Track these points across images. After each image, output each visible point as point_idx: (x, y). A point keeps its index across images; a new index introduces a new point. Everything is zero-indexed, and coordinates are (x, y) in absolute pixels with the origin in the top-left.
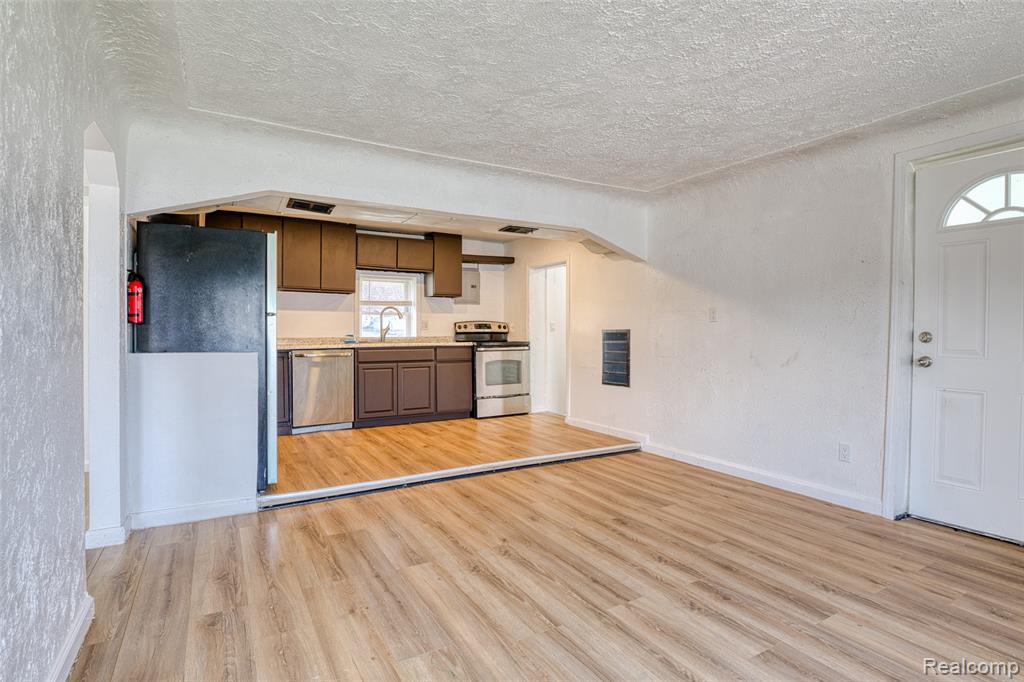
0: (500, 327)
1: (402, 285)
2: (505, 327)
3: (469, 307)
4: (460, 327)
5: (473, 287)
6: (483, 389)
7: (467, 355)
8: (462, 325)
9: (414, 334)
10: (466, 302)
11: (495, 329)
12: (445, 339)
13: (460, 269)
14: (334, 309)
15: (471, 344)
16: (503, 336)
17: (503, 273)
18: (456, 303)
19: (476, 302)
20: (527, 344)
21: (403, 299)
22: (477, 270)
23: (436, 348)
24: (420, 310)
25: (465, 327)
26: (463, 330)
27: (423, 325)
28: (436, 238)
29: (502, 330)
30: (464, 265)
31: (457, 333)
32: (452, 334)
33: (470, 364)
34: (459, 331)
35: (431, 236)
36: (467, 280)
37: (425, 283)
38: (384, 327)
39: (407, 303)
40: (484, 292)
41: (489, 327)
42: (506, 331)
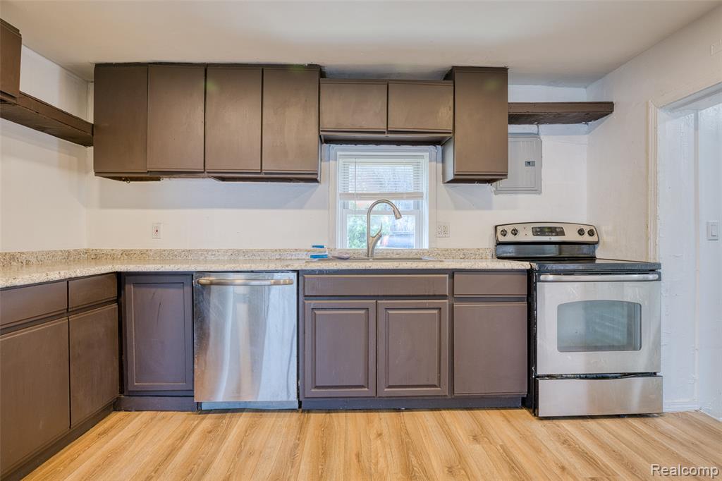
0: (581, 232)
1: (410, 169)
2: (591, 233)
3: (522, 198)
4: (504, 233)
5: (529, 163)
6: (550, 357)
7: (520, 288)
8: (509, 229)
9: (426, 246)
10: (515, 190)
11: (571, 236)
12: (477, 254)
13: (505, 136)
14: (301, 206)
15: (526, 265)
16: (585, 250)
17: (585, 139)
18: (497, 192)
19: (535, 189)
20: (650, 269)
21: (411, 190)
22: (537, 135)
23: (452, 273)
24: (435, 205)
25: (515, 232)
26: (510, 238)
27: (440, 230)
28: (457, 76)
29: (586, 238)
30: (513, 129)
31: (499, 244)
32: (490, 244)
33: (525, 304)
34: (502, 239)
35: (451, 75)
36: (518, 152)
37: (443, 161)
38: (373, 234)
39: (416, 196)
40: (549, 173)
41: (562, 233)
42: (594, 239)
